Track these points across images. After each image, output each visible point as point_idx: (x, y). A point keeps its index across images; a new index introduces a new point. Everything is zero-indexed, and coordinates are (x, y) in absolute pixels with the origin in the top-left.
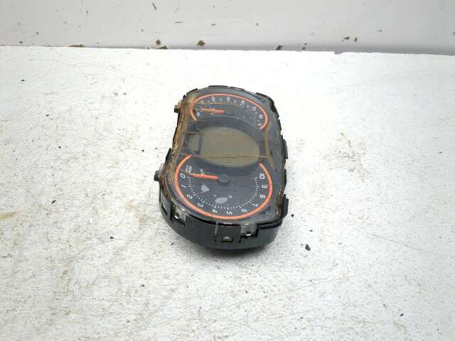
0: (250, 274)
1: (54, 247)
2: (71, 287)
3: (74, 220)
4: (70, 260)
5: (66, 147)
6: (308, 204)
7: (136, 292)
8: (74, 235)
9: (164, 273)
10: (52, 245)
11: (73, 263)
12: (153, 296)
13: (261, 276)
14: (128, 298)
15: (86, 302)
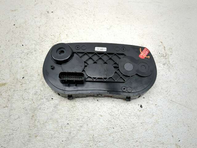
0: (115, 119)
1: (26, 102)
2: (36, 123)
3: (34, 88)
4: (35, 109)
5: (26, 45)
7: (65, 127)
8: (35, 97)
9: (77, 117)
11: (36, 112)
12: (72, 129)
13: (120, 120)
14: (62, 130)
15: (44, 131)
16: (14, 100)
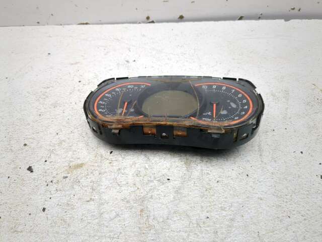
0: (286, 202)
1: (125, 190)
2: (151, 222)
3: (133, 166)
4: (142, 200)
6: (310, 142)
7: (204, 223)
8: (138, 179)
9: (220, 206)
10: (123, 188)
11: (146, 203)
12: (218, 226)
13: (295, 203)
14: (200, 228)
15: (167, 234)
16: (103, 187)
